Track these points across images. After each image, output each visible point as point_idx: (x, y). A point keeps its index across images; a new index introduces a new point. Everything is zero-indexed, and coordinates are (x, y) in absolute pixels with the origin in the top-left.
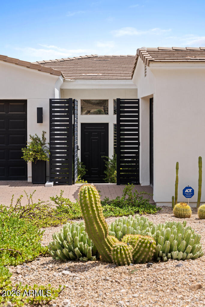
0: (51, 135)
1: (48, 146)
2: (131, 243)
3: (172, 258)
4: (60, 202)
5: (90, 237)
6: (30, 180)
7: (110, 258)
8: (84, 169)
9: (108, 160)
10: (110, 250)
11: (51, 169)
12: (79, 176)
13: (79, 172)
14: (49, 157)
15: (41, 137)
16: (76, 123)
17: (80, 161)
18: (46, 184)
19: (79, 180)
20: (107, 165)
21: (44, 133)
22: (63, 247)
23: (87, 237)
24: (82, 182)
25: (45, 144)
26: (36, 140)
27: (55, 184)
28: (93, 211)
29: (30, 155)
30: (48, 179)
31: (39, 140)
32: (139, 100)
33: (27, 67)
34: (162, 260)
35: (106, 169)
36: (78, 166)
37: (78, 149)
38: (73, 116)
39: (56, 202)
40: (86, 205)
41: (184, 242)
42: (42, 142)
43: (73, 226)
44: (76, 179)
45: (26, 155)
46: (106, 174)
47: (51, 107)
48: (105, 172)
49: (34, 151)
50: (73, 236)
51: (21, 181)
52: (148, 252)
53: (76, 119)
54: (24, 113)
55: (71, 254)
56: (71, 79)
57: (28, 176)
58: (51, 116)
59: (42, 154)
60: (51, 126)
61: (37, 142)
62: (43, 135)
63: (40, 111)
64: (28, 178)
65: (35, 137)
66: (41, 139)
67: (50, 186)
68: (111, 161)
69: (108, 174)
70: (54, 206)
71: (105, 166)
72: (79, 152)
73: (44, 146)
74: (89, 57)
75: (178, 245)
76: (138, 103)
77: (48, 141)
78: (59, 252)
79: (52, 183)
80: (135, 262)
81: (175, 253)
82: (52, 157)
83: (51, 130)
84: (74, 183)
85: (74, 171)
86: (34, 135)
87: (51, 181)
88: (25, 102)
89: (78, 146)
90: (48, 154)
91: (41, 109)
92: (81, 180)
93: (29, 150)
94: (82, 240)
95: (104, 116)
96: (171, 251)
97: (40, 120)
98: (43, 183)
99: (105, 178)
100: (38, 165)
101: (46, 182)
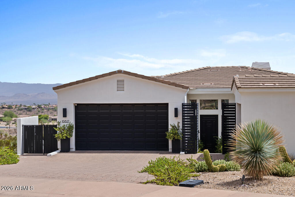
0: (183, 124)
1: (181, 131)
2: (219, 167)
3: (230, 171)
4: (191, 161)
5: (207, 165)
6: (170, 150)
7: (212, 170)
8: (202, 145)
9: (218, 139)
10: (212, 168)
11: (183, 144)
12: (200, 149)
13: (200, 146)
14: (181, 137)
15: (176, 125)
16: (197, 114)
17: (199, 139)
18: (180, 153)
19: (199, 151)
20: (217, 142)
21: (179, 123)
22: (198, 168)
23: (206, 165)
24: (201, 152)
25: (179, 129)
26: (174, 127)
27: (185, 153)
28: (208, 157)
29: (171, 136)
30: (181, 150)
31: (176, 127)
32: (235, 103)
33: (169, 84)
34: (228, 171)
35: (216, 144)
36: (199, 143)
37: (199, 132)
38: (196, 110)
39: (189, 161)
40: (206, 155)
41: (234, 166)
42: (177, 128)
43: (202, 162)
44: (198, 151)
45: (168, 136)
46: (217, 148)
47: (183, 108)
48: (216, 147)
49: (173, 134)
50: (202, 165)
51: (165, 151)
52: (223, 169)
53: (197, 112)
54: (167, 111)
55: (201, 170)
56: (194, 88)
57: (169, 148)
58: (183, 113)
59: (177, 136)
60: (183, 119)
61: (174, 128)
62: (178, 124)
63: (176, 110)
64: (169, 149)
65: (173, 125)
66: (177, 127)
67: (183, 154)
68: (220, 140)
69: (218, 148)
70: (189, 163)
71: (216, 143)
72: (199, 134)
73: (179, 130)
74: (205, 68)
75: (232, 167)
76: (235, 105)
77: (181, 127)
78: (197, 169)
79: (184, 153)
80: (220, 171)
81: (231, 169)
82: (183, 137)
83: (183, 121)
84: (196, 153)
85: (197, 146)
86: (173, 124)
87: (183, 151)
88: (167, 104)
89: (198, 131)
90: (181, 136)
91: (177, 108)
92: (200, 151)
93: (170, 133)
94: (204, 166)
95: (216, 110)
96: (230, 168)
97: (176, 115)
98: (179, 152)
99: (216, 150)
100: (176, 142)
101: (180, 152)
